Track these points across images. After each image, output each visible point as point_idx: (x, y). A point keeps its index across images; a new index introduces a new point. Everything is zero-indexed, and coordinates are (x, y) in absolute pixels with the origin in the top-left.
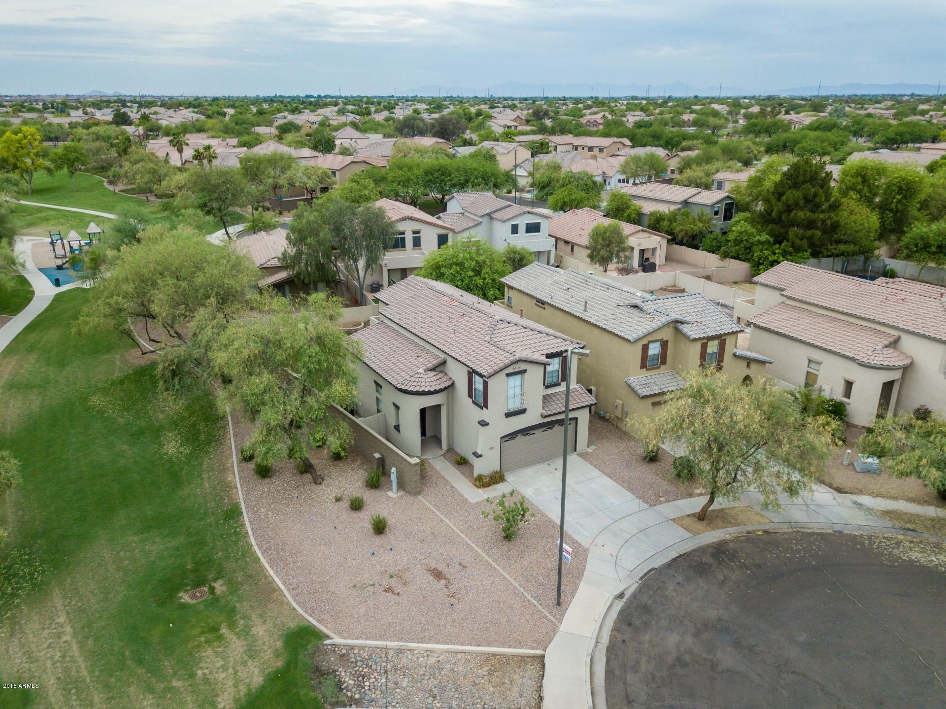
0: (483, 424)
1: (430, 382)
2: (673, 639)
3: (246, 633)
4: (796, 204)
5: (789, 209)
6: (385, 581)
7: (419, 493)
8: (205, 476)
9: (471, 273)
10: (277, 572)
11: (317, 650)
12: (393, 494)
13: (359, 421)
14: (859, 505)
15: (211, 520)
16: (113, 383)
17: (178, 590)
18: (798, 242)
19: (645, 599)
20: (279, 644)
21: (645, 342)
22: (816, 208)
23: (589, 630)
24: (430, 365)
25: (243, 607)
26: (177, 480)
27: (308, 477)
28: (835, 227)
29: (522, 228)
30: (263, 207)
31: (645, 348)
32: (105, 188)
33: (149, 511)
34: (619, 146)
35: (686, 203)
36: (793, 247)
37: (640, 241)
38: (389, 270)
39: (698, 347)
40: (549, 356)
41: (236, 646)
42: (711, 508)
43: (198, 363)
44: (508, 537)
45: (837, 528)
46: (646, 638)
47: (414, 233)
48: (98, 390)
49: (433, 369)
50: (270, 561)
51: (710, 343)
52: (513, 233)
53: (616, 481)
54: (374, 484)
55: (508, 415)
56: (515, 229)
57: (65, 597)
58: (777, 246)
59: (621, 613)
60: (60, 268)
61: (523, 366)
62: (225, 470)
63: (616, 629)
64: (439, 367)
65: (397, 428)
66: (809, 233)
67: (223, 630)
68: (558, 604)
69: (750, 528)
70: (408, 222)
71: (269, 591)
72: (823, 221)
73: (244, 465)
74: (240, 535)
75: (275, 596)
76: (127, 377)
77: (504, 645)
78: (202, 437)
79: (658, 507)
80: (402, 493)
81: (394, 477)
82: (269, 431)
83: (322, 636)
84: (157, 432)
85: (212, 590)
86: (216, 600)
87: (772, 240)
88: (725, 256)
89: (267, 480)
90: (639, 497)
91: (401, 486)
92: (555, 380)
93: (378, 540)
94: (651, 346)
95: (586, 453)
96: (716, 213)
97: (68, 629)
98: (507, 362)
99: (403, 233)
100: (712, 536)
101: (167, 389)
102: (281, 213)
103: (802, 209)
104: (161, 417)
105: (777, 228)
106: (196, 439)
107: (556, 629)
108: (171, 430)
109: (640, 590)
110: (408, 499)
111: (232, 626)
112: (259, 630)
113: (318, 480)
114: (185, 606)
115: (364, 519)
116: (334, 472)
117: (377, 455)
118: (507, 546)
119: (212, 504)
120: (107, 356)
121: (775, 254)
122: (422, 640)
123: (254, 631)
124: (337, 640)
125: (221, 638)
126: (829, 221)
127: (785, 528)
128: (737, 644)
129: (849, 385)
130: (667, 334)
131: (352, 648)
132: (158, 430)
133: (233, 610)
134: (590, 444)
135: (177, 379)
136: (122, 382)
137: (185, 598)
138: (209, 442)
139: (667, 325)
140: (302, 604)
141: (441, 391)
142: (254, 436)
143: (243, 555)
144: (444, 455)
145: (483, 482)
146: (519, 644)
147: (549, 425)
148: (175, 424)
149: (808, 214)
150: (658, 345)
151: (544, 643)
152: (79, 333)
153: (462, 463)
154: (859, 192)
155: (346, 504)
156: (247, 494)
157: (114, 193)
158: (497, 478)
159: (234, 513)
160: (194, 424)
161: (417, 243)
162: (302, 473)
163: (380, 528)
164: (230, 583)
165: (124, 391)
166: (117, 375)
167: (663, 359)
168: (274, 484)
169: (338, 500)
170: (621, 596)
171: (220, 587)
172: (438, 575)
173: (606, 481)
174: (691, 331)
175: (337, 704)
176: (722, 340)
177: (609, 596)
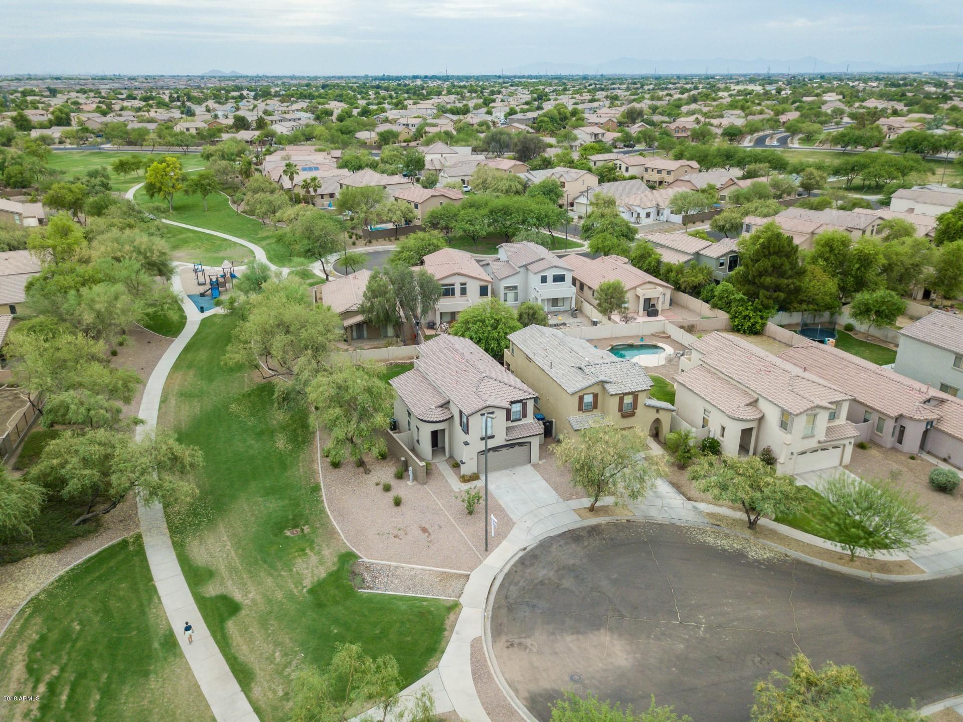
0: (466, 444)
1: (438, 415)
2: (543, 572)
3: (319, 553)
4: (766, 271)
5: (760, 275)
6: (396, 532)
7: (425, 484)
8: (301, 464)
9: (489, 328)
10: (338, 523)
11: (354, 564)
12: (410, 483)
13: (395, 436)
14: (695, 508)
15: (303, 491)
16: (244, 396)
17: (284, 529)
18: (766, 301)
19: (537, 552)
20: (336, 559)
21: (581, 394)
22: (782, 275)
23: (499, 565)
24: (439, 404)
25: (318, 540)
26: (284, 466)
27: (361, 469)
28: (798, 290)
29: (550, 279)
30: (356, 235)
31: (581, 398)
32: (230, 208)
33: (268, 484)
34: (687, 169)
35: (697, 254)
36: (763, 305)
37: (644, 291)
38: (441, 314)
39: (617, 399)
40: (512, 403)
41: (314, 559)
42: (597, 504)
43: (299, 392)
44: (470, 513)
45: (673, 521)
46: (528, 571)
47: (462, 284)
48: (235, 400)
49: (441, 406)
50: (334, 518)
51: (626, 397)
52: (542, 283)
53: (549, 484)
54: (400, 476)
55: (483, 439)
56: (544, 280)
57: (225, 527)
58: (750, 303)
59: (521, 558)
60: (202, 295)
61: (492, 410)
62: (313, 461)
63: (515, 565)
64: (445, 405)
65: (418, 441)
66: (776, 294)
67: (307, 551)
68: (486, 550)
69: (619, 518)
70: (456, 277)
71: (332, 533)
72: (788, 285)
73: (325, 459)
74: (319, 501)
75: (335, 536)
76: (252, 392)
77: (451, 568)
78: (300, 439)
79: (569, 502)
80: (415, 482)
81: (411, 473)
82: (338, 442)
83: (358, 557)
84: (272, 433)
85: (302, 530)
86: (304, 535)
87: (746, 298)
88: (715, 306)
89: (337, 470)
90: (559, 495)
91: (415, 478)
92: (518, 417)
93: (396, 509)
94: (585, 397)
95: (538, 464)
96: (722, 264)
97: (229, 543)
98: (481, 407)
99: (453, 285)
100: (593, 521)
101: (279, 409)
102: (370, 242)
103: (770, 275)
104: (275, 422)
105: (752, 288)
106: (296, 440)
107: (481, 562)
108: (280, 433)
109: (536, 547)
110: (420, 486)
111: (312, 549)
112: (326, 552)
113: (367, 472)
114: (287, 537)
115: (391, 495)
116: (378, 467)
117: (403, 459)
118: (469, 517)
119: (304, 482)
120: (239, 374)
121: (747, 309)
122: (409, 563)
123: (323, 552)
124: (365, 559)
125: (306, 554)
126: (792, 286)
127: (641, 520)
128: (577, 577)
129: (723, 429)
130: (596, 390)
131: (373, 564)
132: (272, 432)
133: (313, 542)
134: (540, 459)
135: (286, 403)
136: (249, 395)
137: (288, 533)
138: (304, 442)
139: (597, 383)
140: (349, 541)
141: (443, 421)
142: (330, 444)
143: (320, 513)
144: (446, 461)
145: (465, 479)
146: (459, 568)
147: (512, 446)
148: (283, 428)
149: (774, 280)
150: (591, 396)
151: (472, 569)
152: (226, 364)
153: (456, 466)
154: (826, 260)
155: (381, 487)
156: (325, 477)
157: (238, 215)
158: (475, 477)
159: (316, 489)
160: (295, 430)
161: (464, 292)
162: (358, 466)
163: (398, 502)
164: (312, 527)
165: (250, 402)
166: (246, 390)
167: (595, 405)
168: (342, 471)
169: (377, 484)
170: (525, 549)
171: (306, 529)
172: (425, 530)
173: (544, 483)
174: (612, 389)
175: (361, 588)
176: (635, 395)
177: (517, 549)
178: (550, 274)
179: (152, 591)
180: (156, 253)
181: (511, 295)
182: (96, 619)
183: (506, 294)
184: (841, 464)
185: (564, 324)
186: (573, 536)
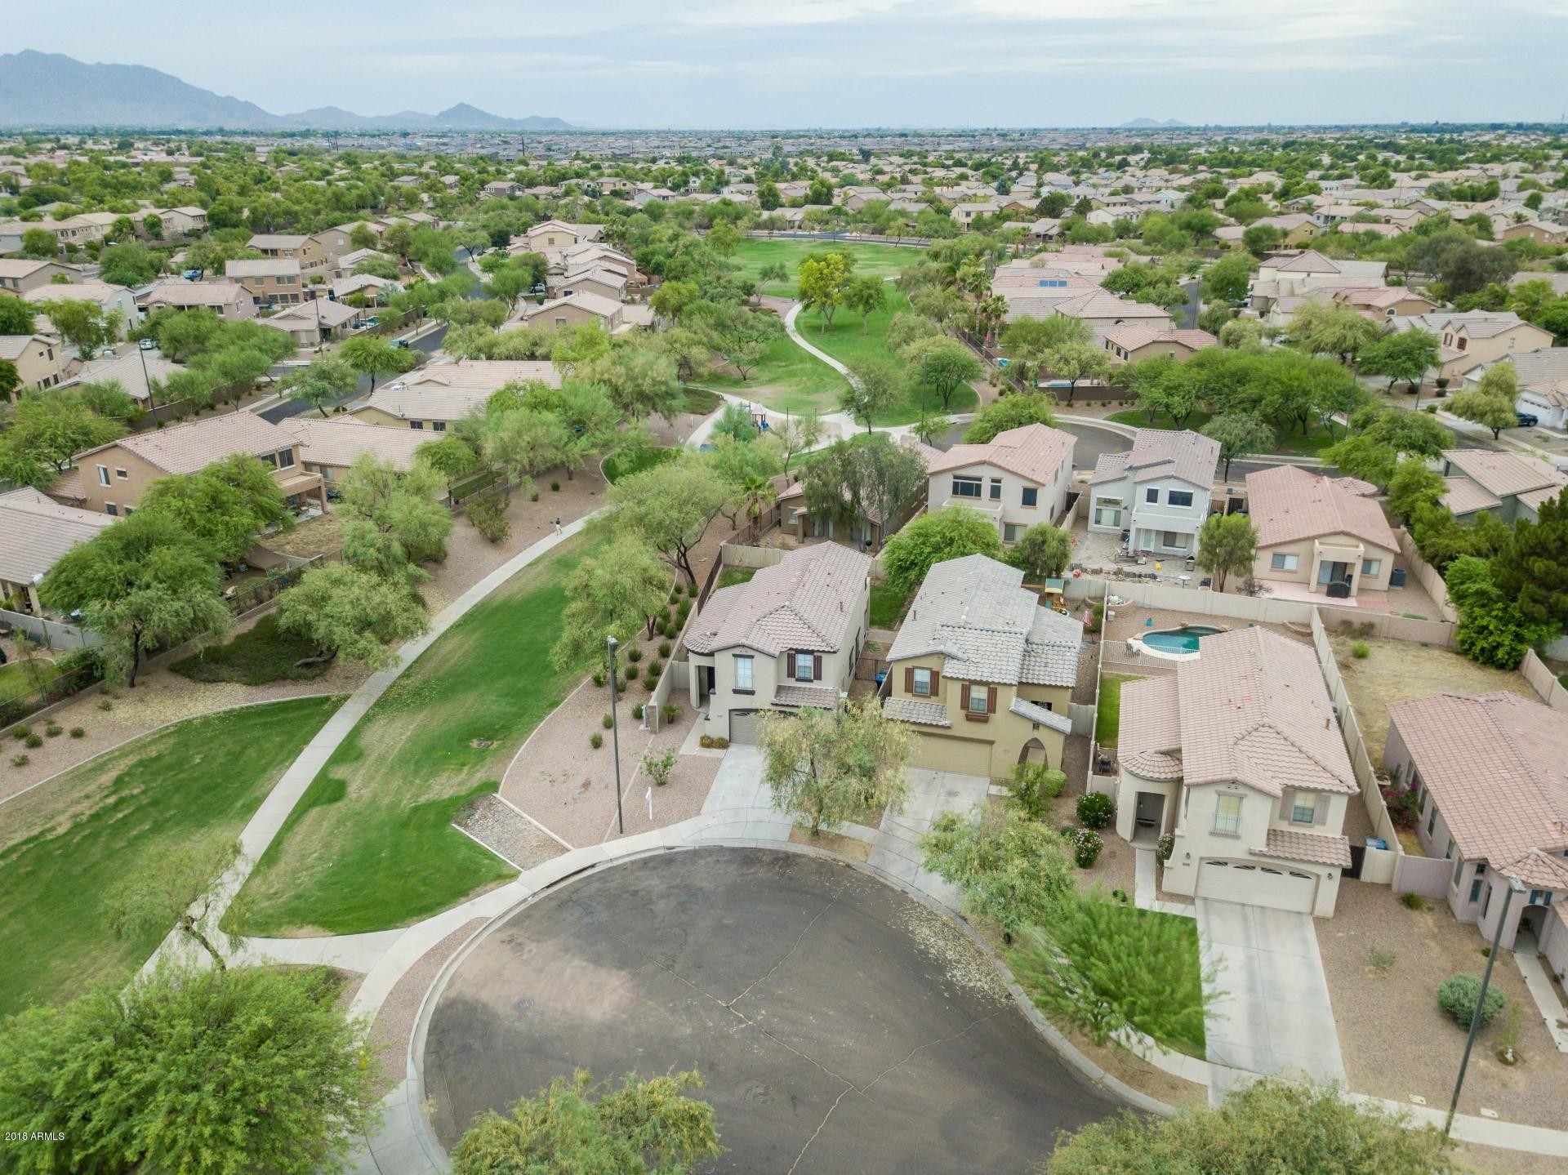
2: (653, 882)
3: (472, 773)
6: (559, 776)
7: (656, 733)
10: (525, 748)
11: (484, 796)
12: (642, 727)
15: (543, 703)
17: (476, 737)
19: (680, 858)
20: (476, 785)
21: (909, 665)
25: (488, 760)
29: (1163, 497)
31: (910, 673)
33: (520, 684)
37: (1323, 548)
39: (958, 687)
40: (796, 651)
41: (462, 775)
44: (661, 784)
45: (908, 889)
46: (639, 873)
47: (993, 481)
51: (974, 688)
52: (1149, 500)
54: (638, 715)
55: (736, 691)
56: (1152, 496)
59: (653, 856)
61: (750, 652)
63: (633, 863)
67: (465, 767)
68: (622, 832)
69: (839, 858)
70: (985, 467)
75: (507, 760)
77: (563, 837)
80: (648, 728)
83: (496, 791)
85: (490, 745)
86: (484, 750)
87: (1497, 592)
91: (648, 722)
92: (807, 676)
93: (589, 751)
94: (916, 671)
97: (409, 732)
99: (980, 479)
100: (800, 848)
107: (599, 842)
109: (686, 852)
110: (647, 734)
111: (472, 767)
112: (479, 774)
114: (468, 747)
119: (554, 693)
121: (1489, 616)
122: (532, 815)
123: (477, 772)
124: (499, 795)
125: (460, 770)
130: (936, 664)
131: (499, 803)
133: (482, 760)
137: (474, 743)
139: (933, 654)
140: (511, 771)
146: (570, 840)
150: (927, 673)
156: (576, 693)
158: (720, 744)
159: (556, 703)
161: (996, 493)
163: (597, 743)
164: (501, 744)
167: (930, 689)
170: (671, 848)
171: (495, 745)
172: (586, 785)
174: (950, 669)
175: (459, 824)
176: (992, 689)
177: (661, 844)
178: (1164, 489)
179: (297, 752)
180: (648, 381)
181: (1108, 514)
182: (221, 760)
183: (1099, 511)
184: (1312, 913)
185: (1154, 577)
186: (748, 857)
